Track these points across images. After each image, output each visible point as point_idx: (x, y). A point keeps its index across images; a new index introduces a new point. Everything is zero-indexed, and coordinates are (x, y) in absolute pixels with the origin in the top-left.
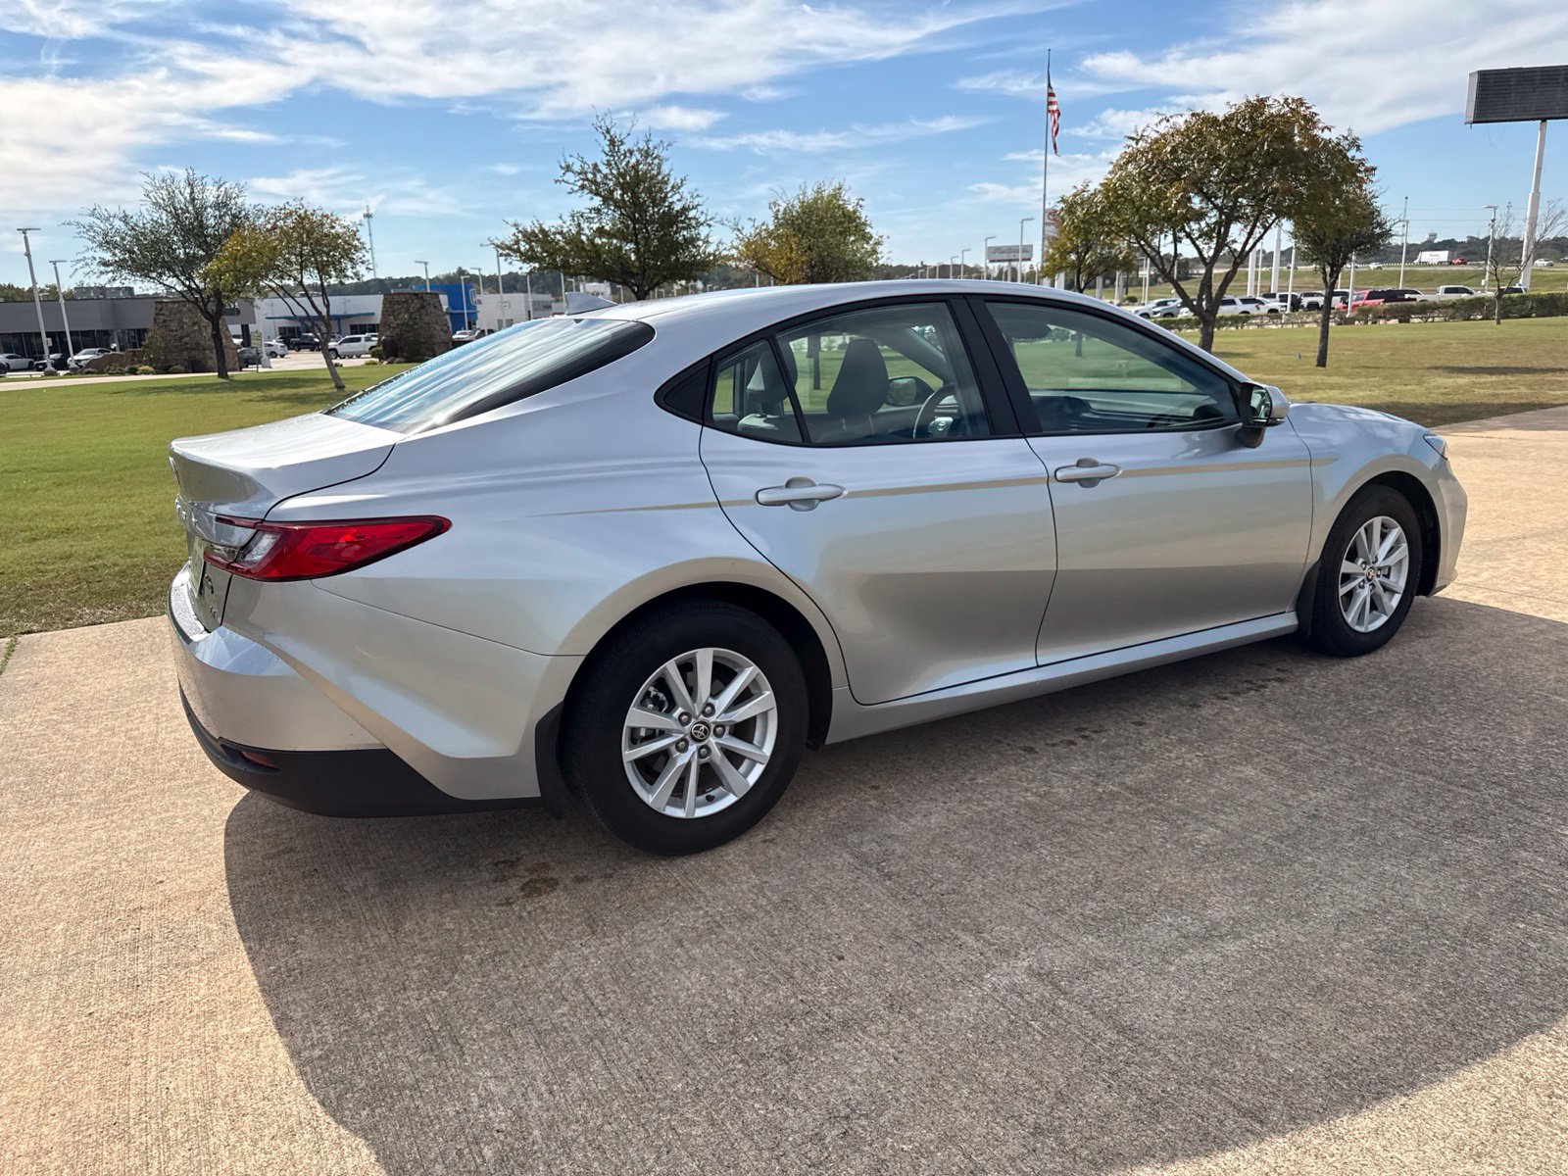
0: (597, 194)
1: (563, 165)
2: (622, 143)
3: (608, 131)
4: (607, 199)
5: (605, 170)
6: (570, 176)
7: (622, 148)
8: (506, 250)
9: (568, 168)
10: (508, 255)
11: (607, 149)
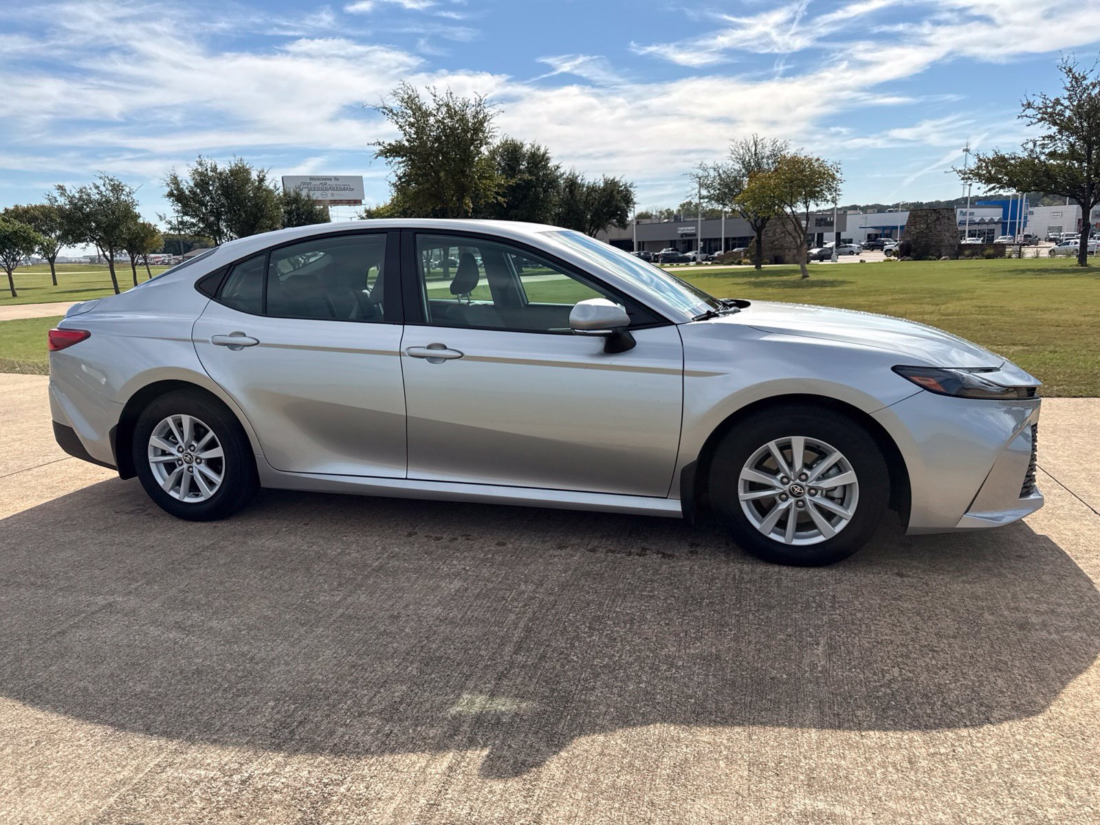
0: (1055, 124)
1: (1025, 103)
2: (1084, 78)
3: (1070, 70)
4: (1065, 127)
5: (1066, 103)
6: (1030, 112)
7: (1084, 82)
8: (967, 176)
9: (1029, 105)
10: (969, 178)
11: (1069, 85)
